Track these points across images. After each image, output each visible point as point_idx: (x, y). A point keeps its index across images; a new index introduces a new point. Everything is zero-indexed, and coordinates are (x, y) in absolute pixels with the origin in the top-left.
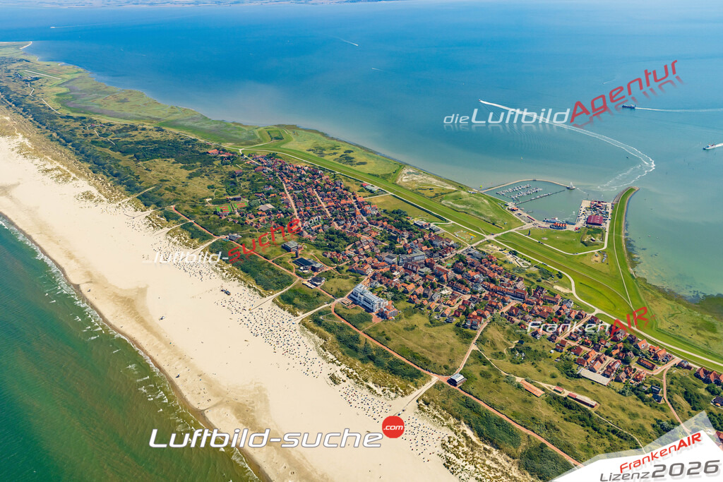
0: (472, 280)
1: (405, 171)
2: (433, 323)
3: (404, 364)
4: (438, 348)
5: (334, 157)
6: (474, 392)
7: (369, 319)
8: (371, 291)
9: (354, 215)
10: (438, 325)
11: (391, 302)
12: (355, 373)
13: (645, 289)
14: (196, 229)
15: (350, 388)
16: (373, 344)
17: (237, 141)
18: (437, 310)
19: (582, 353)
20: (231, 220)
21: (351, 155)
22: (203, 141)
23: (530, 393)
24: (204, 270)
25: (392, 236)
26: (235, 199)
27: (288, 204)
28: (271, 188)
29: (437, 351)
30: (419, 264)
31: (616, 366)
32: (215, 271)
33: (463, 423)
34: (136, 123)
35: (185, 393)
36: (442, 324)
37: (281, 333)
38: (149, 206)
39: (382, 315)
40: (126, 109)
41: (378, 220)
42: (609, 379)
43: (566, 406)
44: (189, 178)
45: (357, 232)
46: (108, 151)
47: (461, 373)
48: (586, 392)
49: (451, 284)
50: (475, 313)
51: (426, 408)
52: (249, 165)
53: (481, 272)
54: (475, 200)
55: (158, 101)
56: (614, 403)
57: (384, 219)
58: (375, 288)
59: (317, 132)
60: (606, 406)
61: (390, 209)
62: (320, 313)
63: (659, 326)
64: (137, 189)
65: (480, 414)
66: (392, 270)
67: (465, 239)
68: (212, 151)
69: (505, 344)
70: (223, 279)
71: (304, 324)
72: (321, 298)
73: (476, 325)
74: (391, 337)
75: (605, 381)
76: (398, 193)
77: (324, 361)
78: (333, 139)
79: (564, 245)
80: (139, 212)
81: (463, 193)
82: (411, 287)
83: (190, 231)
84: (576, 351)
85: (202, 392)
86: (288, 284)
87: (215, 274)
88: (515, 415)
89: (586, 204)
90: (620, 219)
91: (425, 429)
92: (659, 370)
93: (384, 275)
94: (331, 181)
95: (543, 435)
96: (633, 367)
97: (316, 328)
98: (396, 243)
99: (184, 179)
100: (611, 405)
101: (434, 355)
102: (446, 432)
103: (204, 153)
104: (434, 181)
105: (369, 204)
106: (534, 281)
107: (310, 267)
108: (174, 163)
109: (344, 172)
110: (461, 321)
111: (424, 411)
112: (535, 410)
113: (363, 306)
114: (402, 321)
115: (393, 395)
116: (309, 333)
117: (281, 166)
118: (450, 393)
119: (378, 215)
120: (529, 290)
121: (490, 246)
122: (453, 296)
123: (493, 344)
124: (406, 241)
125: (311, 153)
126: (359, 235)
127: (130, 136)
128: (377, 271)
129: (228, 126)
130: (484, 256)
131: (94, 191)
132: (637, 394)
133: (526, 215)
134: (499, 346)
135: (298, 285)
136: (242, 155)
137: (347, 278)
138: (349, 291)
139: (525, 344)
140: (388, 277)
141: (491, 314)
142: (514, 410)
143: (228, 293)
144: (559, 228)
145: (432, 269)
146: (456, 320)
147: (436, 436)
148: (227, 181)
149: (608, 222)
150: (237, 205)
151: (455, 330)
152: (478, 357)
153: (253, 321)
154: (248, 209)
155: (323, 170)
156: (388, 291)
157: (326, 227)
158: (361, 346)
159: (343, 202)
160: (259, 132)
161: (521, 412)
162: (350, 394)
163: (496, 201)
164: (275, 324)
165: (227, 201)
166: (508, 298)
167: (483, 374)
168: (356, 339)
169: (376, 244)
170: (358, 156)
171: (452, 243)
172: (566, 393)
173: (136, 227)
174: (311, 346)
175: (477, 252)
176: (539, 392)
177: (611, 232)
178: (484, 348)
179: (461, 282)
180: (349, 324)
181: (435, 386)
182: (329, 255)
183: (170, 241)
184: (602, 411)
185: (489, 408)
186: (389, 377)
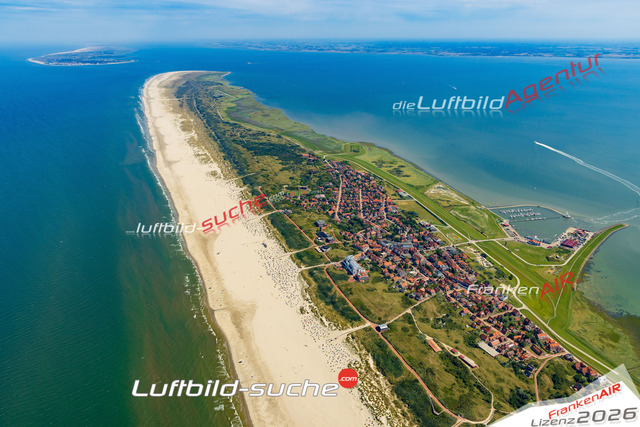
0: (438, 268)
1: (436, 186)
2: (389, 290)
3: (352, 311)
5: (389, 168)
6: (389, 338)
7: (347, 279)
8: (358, 262)
9: (379, 210)
10: (392, 292)
11: (368, 271)
12: (317, 310)
13: (578, 300)
15: (310, 318)
16: (340, 294)
18: (398, 282)
19: (490, 332)
20: (292, 201)
21: (402, 169)
22: (303, 147)
23: (430, 349)
24: (258, 230)
25: (397, 229)
26: (303, 188)
27: (336, 196)
28: (331, 184)
30: (405, 250)
31: (510, 346)
32: (265, 231)
33: (370, 355)
35: (209, 298)
36: (395, 292)
37: (285, 276)
38: (246, 185)
40: (265, 121)
41: (394, 216)
42: (499, 353)
43: (452, 362)
44: (281, 170)
45: (373, 222)
46: (240, 147)
47: (388, 325)
48: (473, 357)
49: (420, 268)
50: (423, 289)
51: (351, 340)
52: (325, 167)
53: (448, 264)
54: (478, 213)
55: (288, 118)
56: (490, 369)
58: (363, 260)
59: (386, 150)
60: (483, 369)
61: (407, 210)
62: (316, 269)
65: (385, 353)
66: (383, 250)
67: (450, 238)
68: (305, 155)
70: (268, 236)
71: (302, 274)
72: (322, 260)
73: (420, 298)
74: (355, 293)
75: (495, 353)
76: (420, 200)
77: (302, 299)
78: (396, 156)
79: (530, 257)
80: (238, 188)
81: (472, 207)
82: (388, 264)
84: (486, 329)
85: (219, 300)
86: (306, 247)
88: (410, 360)
89: (571, 230)
90: (593, 246)
92: (546, 356)
93: (374, 253)
94: (376, 185)
95: (421, 375)
96: (524, 349)
97: (308, 278)
98: (397, 234)
99: (277, 171)
100: (487, 370)
101: (376, 309)
102: (356, 358)
103: (300, 156)
104: (455, 196)
105: (394, 204)
106: (487, 278)
107: (325, 239)
108: (276, 159)
109: (389, 180)
110: (411, 293)
111: (349, 342)
112: (426, 358)
113: (348, 270)
114: (368, 284)
115: (334, 328)
116: (302, 280)
117: (346, 171)
118: (373, 335)
119: (395, 212)
120: (477, 283)
121: (469, 247)
122: (417, 276)
124: (406, 234)
125: (374, 164)
127: (258, 139)
128: (371, 249)
129: (326, 139)
130: (458, 253)
131: (219, 171)
132: (514, 368)
133: (513, 230)
134: (429, 314)
135: (311, 248)
136: (324, 160)
137: (347, 250)
138: (343, 259)
139: (450, 317)
140: (376, 255)
141: (436, 293)
143: (265, 246)
145: (412, 255)
146: (407, 291)
147: (348, 358)
148: (304, 176)
149: (581, 246)
150: (302, 192)
151: (402, 298)
152: (408, 317)
153: (272, 266)
154: (308, 195)
155: (375, 177)
156: (371, 263)
157: (354, 215)
158: (330, 294)
159: (376, 200)
160: (345, 145)
161: (415, 358)
163: (495, 217)
164: (284, 270)
165: (297, 189)
166: (456, 285)
167: (404, 329)
168: (330, 289)
169: (382, 232)
170: (406, 171)
171: (439, 240)
172: (458, 354)
173: (232, 197)
174: (299, 288)
175: (455, 250)
176: (439, 349)
177: (577, 254)
178: (416, 313)
180: (330, 279)
181: (365, 329)
182: (343, 233)
184: (477, 372)
185: (393, 350)
186: (338, 316)
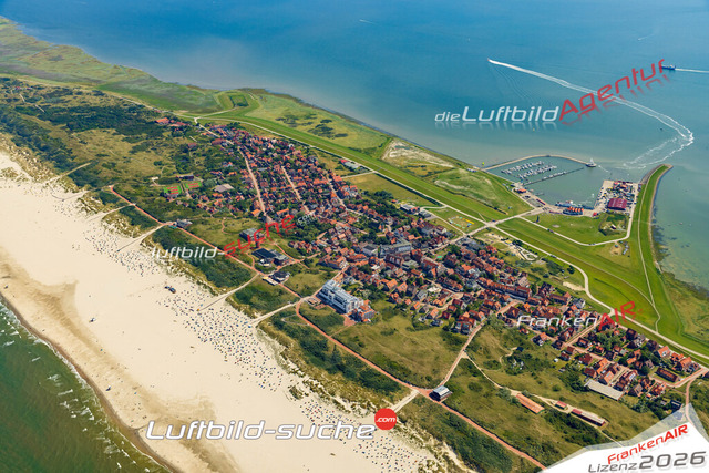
0: (466, 276)
1: (394, 145)
2: (416, 327)
3: (379, 375)
4: (421, 356)
5: (309, 127)
6: (460, 408)
7: (340, 322)
8: (344, 288)
9: (329, 197)
10: (422, 329)
11: (368, 301)
12: (320, 386)
13: (672, 286)
14: (138, 214)
15: (314, 404)
16: (344, 350)
17: (192, 108)
18: (422, 311)
19: (592, 362)
20: (180, 203)
21: (329, 125)
22: (150, 108)
23: (527, 409)
24: (146, 263)
25: (373, 223)
26: (186, 178)
27: (249, 184)
28: (231, 164)
29: (419, 360)
30: (404, 256)
31: (630, 378)
32: (159, 264)
33: (445, 444)
34: (71, 86)
35: (116, 408)
36: (427, 327)
37: (234, 338)
38: (83, 186)
39: (356, 316)
40: (59, 68)
41: (357, 203)
42: (622, 393)
43: (569, 424)
44: (133, 152)
45: (331, 217)
46: (35, 119)
47: (446, 386)
48: (593, 407)
49: (440, 280)
50: (466, 315)
51: (402, 426)
52: (205, 137)
53: (477, 266)
54: (475, 179)
55: (98, 59)
56: (626, 421)
57: (364, 202)
58: (349, 284)
59: (289, 97)
60: (615, 424)
61: (372, 190)
62: (282, 314)
63: (686, 330)
64: (68, 166)
65: (466, 433)
66: (372, 263)
67: (460, 227)
68: (161, 120)
69: (501, 351)
70: (168, 273)
71: (262, 328)
72: (284, 297)
73: (468, 329)
74: (366, 343)
75: (617, 395)
76: (383, 171)
77: (284, 372)
78: (308, 105)
79: (579, 234)
80: (70, 193)
81: (462, 171)
82: (392, 284)
83: (130, 216)
84: (585, 359)
85: (136, 408)
86: (246, 280)
87: (159, 268)
88: (507, 435)
89: (608, 184)
90: (647, 203)
91: (401, 452)
92: (682, 381)
93: (360, 269)
94: (303, 156)
95: (539, 458)
96: (651, 379)
97: (276, 332)
98: (378, 231)
99: (125, 153)
100: (622, 423)
101: (415, 364)
102: (425, 455)
103: (152, 123)
104: (428, 157)
105: (348, 184)
106: (540, 277)
107: (272, 260)
108: (114, 134)
109: (319, 146)
110: (450, 324)
111: (400, 430)
112: (531, 428)
113: (334, 306)
114: (379, 324)
115: (364, 411)
116: (268, 338)
117: (244, 139)
118: (432, 409)
119: (358, 197)
120: (533, 288)
121: (490, 235)
122: (442, 295)
123: (487, 351)
124: (390, 229)
125: (281, 122)
126: (333, 221)
127: (62, 101)
128: (353, 264)
129: (183, 90)
130: (482, 247)
131: (17, 168)
132: (654, 410)
133: (535, 198)
134: (493, 353)
135: (256, 281)
136: (198, 125)
137: (316, 272)
138: (318, 288)
139: (525, 351)
140: (366, 272)
141: (486, 316)
142: (507, 428)
143: (173, 291)
144: (574, 213)
145: (419, 262)
146: (443, 323)
147: (412, 459)
148: (177, 156)
149: (633, 206)
150: (188, 185)
151: (442, 335)
152: (467, 366)
153: (202, 324)
154: (201, 190)
155: (295, 143)
156: (365, 288)
157: (295, 211)
158: (329, 353)
159: (317, 181)
160: (219, 97)
161: (515, 431)
162: (314, 409)
163: (500, 181)
164: (228, 328)
165: (177, 180)
166: (507, 297)
167: (473, 387)
168: (324, 345)
169: (353, 233)
170: (337, 126)
171: (445, 231)
172: (569, 409)
173: (66, 211)
174: (270, 354)
175: (474, 242)
176: (538, 408)
177: (635, 218)
178: (475, 355)
179: (453, 278)
180: (315, 328)
181: (414, 401)
182: (296, 245)
183: (106, 228)
184: (610, 430)
185: (474, 425)
186: (361, 389)
